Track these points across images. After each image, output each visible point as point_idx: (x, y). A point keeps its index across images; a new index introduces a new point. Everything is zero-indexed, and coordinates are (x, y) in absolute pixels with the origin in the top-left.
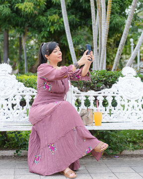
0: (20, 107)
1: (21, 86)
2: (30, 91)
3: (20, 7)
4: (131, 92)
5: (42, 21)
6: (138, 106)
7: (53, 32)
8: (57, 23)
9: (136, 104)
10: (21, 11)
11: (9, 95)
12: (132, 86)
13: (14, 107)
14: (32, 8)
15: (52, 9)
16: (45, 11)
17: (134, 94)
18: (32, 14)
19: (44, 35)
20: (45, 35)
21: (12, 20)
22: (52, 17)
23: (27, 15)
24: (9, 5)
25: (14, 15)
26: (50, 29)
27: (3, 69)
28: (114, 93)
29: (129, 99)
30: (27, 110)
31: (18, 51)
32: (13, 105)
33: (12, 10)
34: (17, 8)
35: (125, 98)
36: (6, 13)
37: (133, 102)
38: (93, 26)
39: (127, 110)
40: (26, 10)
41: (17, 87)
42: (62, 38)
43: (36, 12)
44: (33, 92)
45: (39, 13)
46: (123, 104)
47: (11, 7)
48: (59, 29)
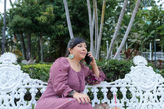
0: (25, 102)
1: (27, 78)
2: (36, 82)
3: (38, 19)
4: (145, 83)
5: (52, 28)
6: (154, 97)
7: (59, 36)
8: (62, 30)
9: (151, 95)
10: (39, 22)
11: (12, 88)
12: (145, 76)
13: (17, 103)
14: (46, 20)
15: (59, 21)
16: (54, 22)
17: (149, 84)
18: (46, 24)
19: (53, 37)
20: (55, 38)
21: (33, 28)
22: (59, 26)
23: (42, 25)
24: (31, 18)
25: (34, 24)
26: (57, 34)
27: (6, 59)
28: (127, 84)
29: (144, 90)
30: (33, 105)
31: (38, 49)
32: (16, 100)
33: (33, 21)
34: (36, 19)
35: (139, 89)
36: (29, 23)
37: (148, 94)
38: (90, 27)
39: (143, 102)
40: (42, 21)
41: (22, 78)
42: (65, 40)
43: (49, 23)
44: (40, 84)
45: (51, 24)
46: (138, 95)
47: (32, 19)
48: (64, 34)
